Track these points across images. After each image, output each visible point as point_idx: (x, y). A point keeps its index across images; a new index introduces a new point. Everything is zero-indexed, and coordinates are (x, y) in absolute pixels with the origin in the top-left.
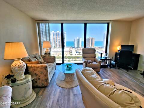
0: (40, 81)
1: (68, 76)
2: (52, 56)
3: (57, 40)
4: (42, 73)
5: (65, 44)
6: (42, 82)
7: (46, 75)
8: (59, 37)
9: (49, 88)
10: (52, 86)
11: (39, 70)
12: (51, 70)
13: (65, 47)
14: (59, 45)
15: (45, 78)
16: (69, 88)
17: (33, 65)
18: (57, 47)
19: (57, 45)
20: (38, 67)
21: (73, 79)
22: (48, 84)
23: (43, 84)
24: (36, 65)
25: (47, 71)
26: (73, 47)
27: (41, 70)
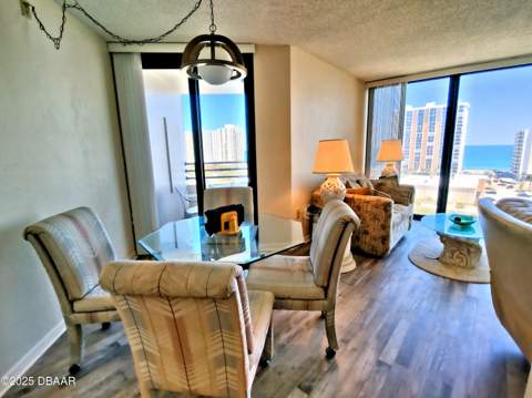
0: (368, 239)
1: (454, 248)
2: (403, 187)
3: (419, 140)
4: (375, 218)
5: (458, 159)
6: (373, 243)
7: (385, 227)
8: (432, 128)
9: (389, 263)
10: (398, 260)
11: (369, 209)
12: (398, 220)
13: (459, 170)
14: (429, 161)
15: (382, 233)
16: (452, 280)
17: (356, 196)
18: (419, 171)
19: (417, 159)
20: (368, 202)
21: (473, 263)
22: (387, 250)
23: (373, 248)
24: (363, 197)
25: (390, 216)
26: (500, 175)
27: (375, 210)
